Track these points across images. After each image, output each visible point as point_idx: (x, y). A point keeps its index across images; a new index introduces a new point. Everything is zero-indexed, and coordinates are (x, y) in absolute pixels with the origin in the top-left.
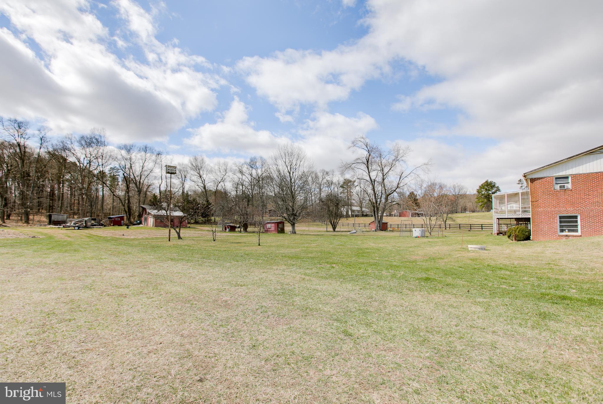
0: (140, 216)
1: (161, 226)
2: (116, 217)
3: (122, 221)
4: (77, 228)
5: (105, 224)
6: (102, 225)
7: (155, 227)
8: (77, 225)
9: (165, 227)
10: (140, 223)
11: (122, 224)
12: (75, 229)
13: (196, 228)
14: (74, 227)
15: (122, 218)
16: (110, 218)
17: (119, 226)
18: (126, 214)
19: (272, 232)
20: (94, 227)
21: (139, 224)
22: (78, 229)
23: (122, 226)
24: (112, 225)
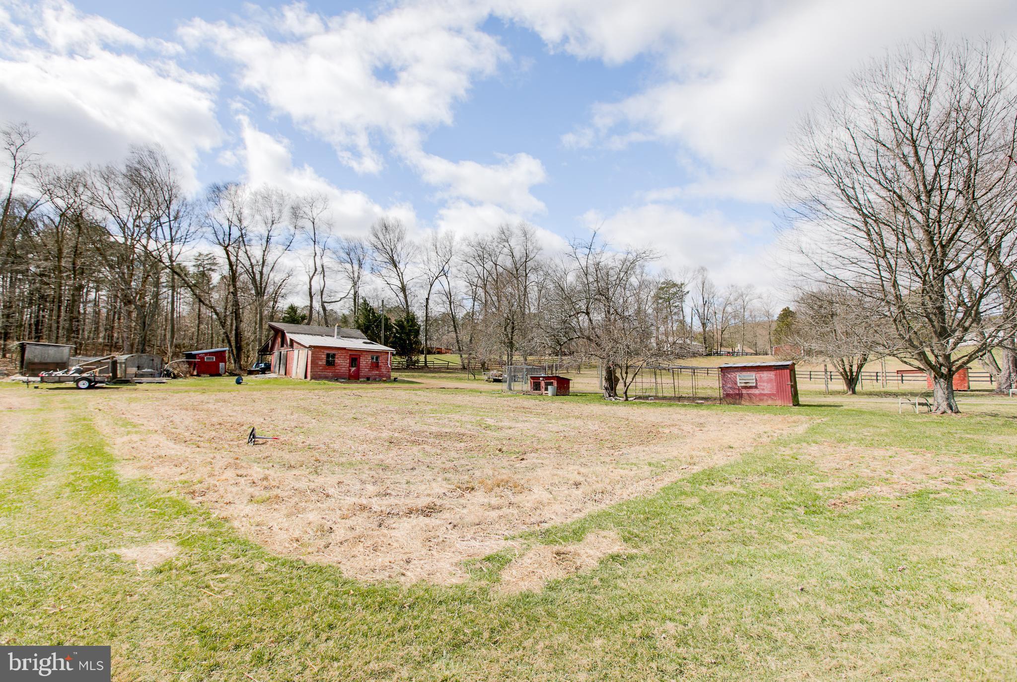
0: (265, 350)
1: (326, 378)
2: (206, 354)
3: (221, 365)
4: (84, 384)
5: (176, 372)
6: (168, 375)
7: (312, 378)
8: (85, 375)
9: (337, 380)
10: (267, 369)
11: (221, 371)
12: (79, 388)
13: (417, 383)
14: (77, 381)
15: (220, 356)
16: (189, 356)
17: (212, 375)
18: (231, 346)
19: (761, 400)
20: (144, 379)
21: (263, 371)
22: (90, 387)
23: (220, 375)
24: (195, 373)
